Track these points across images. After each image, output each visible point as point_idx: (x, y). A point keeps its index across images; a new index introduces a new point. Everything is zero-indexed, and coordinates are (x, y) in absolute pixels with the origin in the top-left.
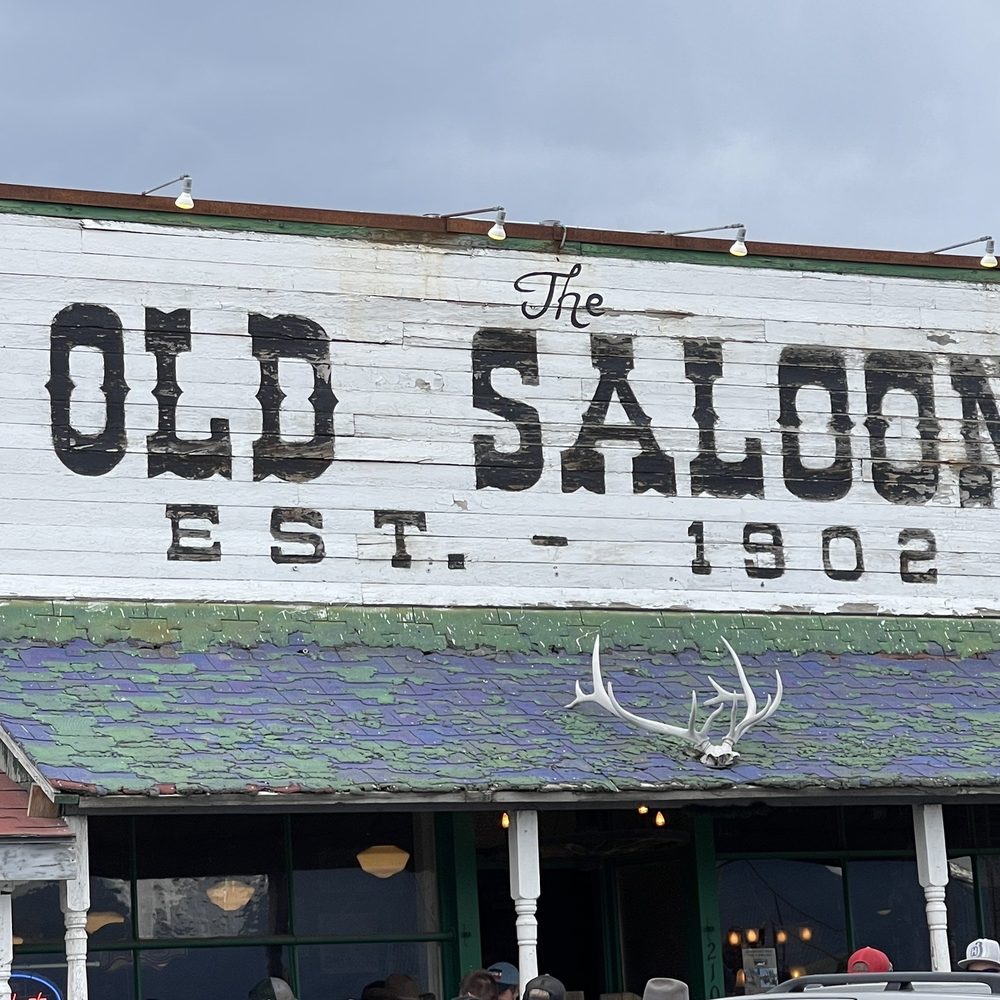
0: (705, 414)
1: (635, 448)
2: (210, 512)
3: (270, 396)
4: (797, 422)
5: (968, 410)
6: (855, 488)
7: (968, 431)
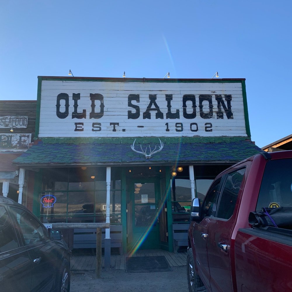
0: (169, 106)
1: (156, 112)
2: (82, 124)
3: (93, 106)
4: (186, 107)
5: (219, 103)
6: (197, 117)
7: (219, 106)
